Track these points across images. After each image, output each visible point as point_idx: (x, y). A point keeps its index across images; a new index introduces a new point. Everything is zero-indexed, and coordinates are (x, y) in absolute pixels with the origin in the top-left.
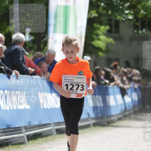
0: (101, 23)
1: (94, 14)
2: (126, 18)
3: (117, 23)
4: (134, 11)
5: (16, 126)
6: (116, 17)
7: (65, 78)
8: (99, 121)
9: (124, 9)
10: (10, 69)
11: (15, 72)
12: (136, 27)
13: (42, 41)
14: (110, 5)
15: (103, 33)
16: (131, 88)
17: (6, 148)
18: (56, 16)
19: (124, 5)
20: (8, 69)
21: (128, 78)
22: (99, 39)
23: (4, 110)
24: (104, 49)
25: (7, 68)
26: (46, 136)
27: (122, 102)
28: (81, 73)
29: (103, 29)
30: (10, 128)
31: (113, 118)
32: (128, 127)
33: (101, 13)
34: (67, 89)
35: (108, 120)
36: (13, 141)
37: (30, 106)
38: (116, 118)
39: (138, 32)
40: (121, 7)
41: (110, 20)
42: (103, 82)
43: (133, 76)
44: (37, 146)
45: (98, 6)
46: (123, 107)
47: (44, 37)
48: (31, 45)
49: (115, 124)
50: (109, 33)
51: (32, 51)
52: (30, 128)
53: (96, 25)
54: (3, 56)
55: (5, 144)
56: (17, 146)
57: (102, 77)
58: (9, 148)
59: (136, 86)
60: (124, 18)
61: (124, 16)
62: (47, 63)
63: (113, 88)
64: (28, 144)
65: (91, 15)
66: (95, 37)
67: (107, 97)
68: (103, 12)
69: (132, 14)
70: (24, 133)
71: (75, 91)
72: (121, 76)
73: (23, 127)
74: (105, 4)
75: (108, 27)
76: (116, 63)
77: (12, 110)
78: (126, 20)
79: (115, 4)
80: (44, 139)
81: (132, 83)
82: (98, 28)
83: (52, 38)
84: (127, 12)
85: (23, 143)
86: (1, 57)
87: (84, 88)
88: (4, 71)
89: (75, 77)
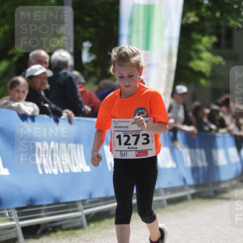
0: (203, 32)
1: (193, 18)
3: (230, 32)
5: (69, 199)
6: (228, 21)
7: (115, 125)
8: (201, 190)
9: (241, 9)
10: (59, 109)
11: (67, 113)
15: (206, 47)
17: (52, 235)
18: (131, 22)
19: (241, 2)
22: (200, 59)
23: (49, 174)
24: (208, 74)
25: (53, 106)
28: (140, 111)
29: (207, 41)
30: (58, 203)
31: (223, 186)
33: (204, 15)
34: (120, 144)
35: (216, 188)
36: (64, 224)
40: (236, 6)
41: (218, 27)
42: (207, 128)
44: (103, 232)
45: (199, 5)
46: (240, 167)
48: (92, 70)
49: (226, 195)
50: (216, 48)
52: (91, 203)
53: (195, 36)
54: (48, 86)
55: (50, 229)
56: (70, 232)
57: (205, 120)
58: (57, 236)
60: (241, 23)
61: (241, 20)
63: (224, 137)
64: (87, 228)
65: (188, 19)
66: (193, 54)
67: (214, 152)
68: (207, 15)
70: (81, 210)
71: (132, 146)
73: (79, 201)
74: (210, 1)
75: (214, 39)
76: (228, 96)
77: (62, 173)
82: (199, 41)
85: (79, 227)
86: (44, 88)
87: (149, 139)
88: (50, 110)
89: (130, 122)
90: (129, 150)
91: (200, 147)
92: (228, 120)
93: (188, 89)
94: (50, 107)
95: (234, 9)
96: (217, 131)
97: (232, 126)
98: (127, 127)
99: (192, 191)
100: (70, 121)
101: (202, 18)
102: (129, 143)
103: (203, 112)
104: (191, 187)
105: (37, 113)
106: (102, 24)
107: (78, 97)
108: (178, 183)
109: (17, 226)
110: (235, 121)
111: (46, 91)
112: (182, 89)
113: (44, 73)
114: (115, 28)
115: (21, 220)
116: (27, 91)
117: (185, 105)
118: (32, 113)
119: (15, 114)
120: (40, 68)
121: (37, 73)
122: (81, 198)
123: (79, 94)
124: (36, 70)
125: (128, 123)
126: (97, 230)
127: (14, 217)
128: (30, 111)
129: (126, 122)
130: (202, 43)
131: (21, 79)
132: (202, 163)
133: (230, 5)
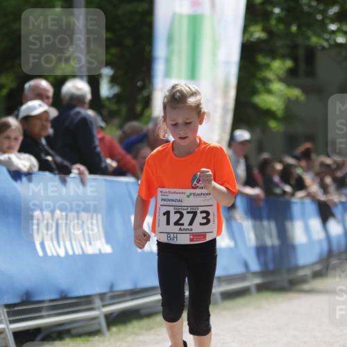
0: (273, 54)
1: (258, 33)
2: (332, 43)
3: (311, 54)
5: (82, 293)
6: (308, 38)
7: (163, 197)
8: (269, 279)
9: (327, 21)
10: (66, 163)
11: (79, 169)
13: (139, 97)
14: (294, 12)
15: (277, 75)
16: (342, 203)
18: (170, 40)
19: (327, 11)
20: (62, 163)
22: (269, 92)
24: (280, 113)
25: (59, 159)
26: (149, 315)
29: (279, 66)
30: (66, 298)
31: (301, 273)
33: (275, 29)
34: (168, 223)
35: (292, 276)
36: (75, 328)
38: (307, 272)
40: (319, 17)
41: (294, 47)
42: (278, 191)
44: (130, 339)
45: (267, 15)
46: (325, 247)
47: (143, 87)
48: (114, 107)
49: (306, 287)
50: (291, 77)
51: (116, 121)
52: (113, 297)
53: (261, 59)
54: (51, 131)
56: (83, 338)
57: (276, 179)
60: (327, 40)
61: (326, 36)
63: (303, 204)
64: (107, 334)
65: (251, 35)
66: (259, 85)
67: (288, 224)
68: (278, 29)
69: (345, 33)
70: (98, 308)
71: (186, 226)
73: (96, 295)
74: (282, 9)
75: (289, 64)
76: (308, 145)
77: (72, 256)
78: (331, 46)
79: (306, 8)
80: (145, 322)
82: (268, 66)
84: (333, 27)
85: (97, 332)
86: (45, 134)
87: (209, 217)
88: (54, 166)
89: (185, 193)
90: (180, 232)
91: (269, 218)
92: (308, 178)
94: (54, 161)
95: (317, 20)
96: (293, 195)
97: (314, 188)
98: (180, 201)
99: (258, 281)
100: (83, 182)
101: (271, 33)
102: (181, 222)
103: (273, 168)
104: (255, 274)
105: (36, 169)
106: (128, 42)
107: (95, 148)
108: (238, 269)
109: (7, 330)
110: (318, 180)
111: (48, 138)
112: (243, 135)
113: (46, 112)
114: (147, 49)
115: (12, 322)
116: (21, 139)
117: (246, 158)
119: (4, 170)
120: (40, 105)
121: (35, 113)
123: (97, 142)
124: (34, 108)
125: (183, 195)
126: (121, 336)
127: (3, 317)
128: (25, 166)
129: (180, 193)
130: (271, 70)
131: (12, 121)
132: (272, 241)
133: (311, 15)
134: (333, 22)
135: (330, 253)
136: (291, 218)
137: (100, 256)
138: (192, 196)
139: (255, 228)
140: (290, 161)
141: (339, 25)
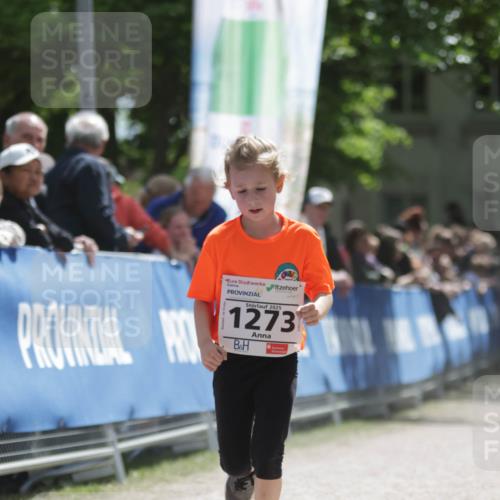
0: (366, 78)
1: (343, 49)
2: (451, 63)
3: (420, 78)
4: (475, 38)
5: (87, 421)
6: (416, 56)
9: (443, 32)
10: (66, 234)
11: (84, 243)
12: (483, 92)
13: (172, 140)
14: (395, 17)
16: (465, 293)
18: (217, 58)
19: (443, 17)
20: (59, 234)
21: (455, 260)
22: (360, 133)
23: (46, 368)
24: (376, 164)
25: (55, 229)
26: (186, 454)
27: (436, 339)
28: (287, 270)
29: (374, 96)
30: (65, 428)
31: (406, 394)
32: (458, 421)
33: (368, 43)
34: (237, 324)
36: (77, 472)
37: (133, 356)
38: (415, 393)
39: (488, 107)
40: (432, 26)
41: (396, 68)
42: (373, 276)
43: (474, 252)
44: (157, 488)
45: (356, 23)
46: (441, 356)
47: (178, 126)
48: (135, 154)
50: (392, 111)
51: (139, 174)
52: (133, 428)
53: (349, 86)
54: (43, 188)
55: (49, 483)
56: (90, 487)
57: (371, 258)
59: (483, 286)
60: (443, 59)
61: (442, 53)
62: (189, 210)
63: (408, 294)
64: (125, 481)
65: (334, 51)
66: (345, 124)
67: (387, 324)
68: (373, 43)
69: (470, 49)
70: (112, 444)
72: (433, 255)
74: (379, 14)
75: (388, 93)
76: (416, 210)
77: (74, 368)
78: (449, 67)
79: (412, 13)
80: (180, 464)
81: (471, 276)
82: (358, 96)
83: (206, 129)
84: (452, 40)
85: (109, 479)
88: (47, 238)
89: (264, 285)
90: (254, 338)
91: (360, 314)
92: (416, 258)
93: (334, 196)
95: (429, 30)
96: (394, 281)
97: (425, 271)
98: (256, 295)
99: (343, 405)
100: (90, 261)
101: (362, 49)
102: (255, 325)
103: (366, 243)
104: (340, 395)
105: (22, 242)
106: (156, 60)
108: (314, 388)
110: (431, 260)
111: (39, 198)
113: (36, 161)
114: (184, 70)
117: (327, 228)
118: (11, 244)
120: (28, 151)
121: (21, 161)
122: (112, 418)
124: (19, 155)
126: (145, 484)
128: (6, 239)
130: (363, 101)
132: (363, 347)
133: (420, 23)
134: (451, 32)
135: (448, 365)
136: (391, 315)
137: (115, 368)
138: (274, 290)
139: (339, 329)
140: (391, 232)
141: (460, 38)
